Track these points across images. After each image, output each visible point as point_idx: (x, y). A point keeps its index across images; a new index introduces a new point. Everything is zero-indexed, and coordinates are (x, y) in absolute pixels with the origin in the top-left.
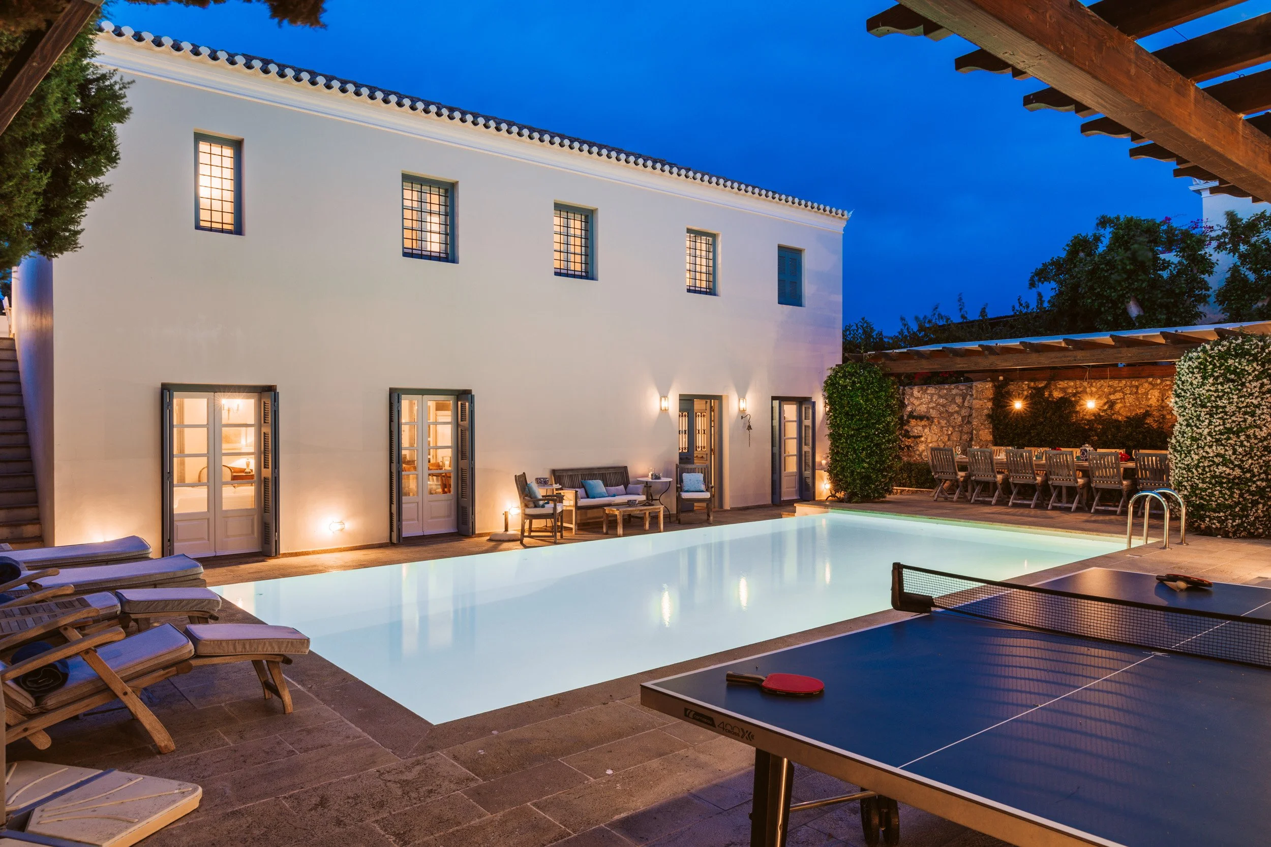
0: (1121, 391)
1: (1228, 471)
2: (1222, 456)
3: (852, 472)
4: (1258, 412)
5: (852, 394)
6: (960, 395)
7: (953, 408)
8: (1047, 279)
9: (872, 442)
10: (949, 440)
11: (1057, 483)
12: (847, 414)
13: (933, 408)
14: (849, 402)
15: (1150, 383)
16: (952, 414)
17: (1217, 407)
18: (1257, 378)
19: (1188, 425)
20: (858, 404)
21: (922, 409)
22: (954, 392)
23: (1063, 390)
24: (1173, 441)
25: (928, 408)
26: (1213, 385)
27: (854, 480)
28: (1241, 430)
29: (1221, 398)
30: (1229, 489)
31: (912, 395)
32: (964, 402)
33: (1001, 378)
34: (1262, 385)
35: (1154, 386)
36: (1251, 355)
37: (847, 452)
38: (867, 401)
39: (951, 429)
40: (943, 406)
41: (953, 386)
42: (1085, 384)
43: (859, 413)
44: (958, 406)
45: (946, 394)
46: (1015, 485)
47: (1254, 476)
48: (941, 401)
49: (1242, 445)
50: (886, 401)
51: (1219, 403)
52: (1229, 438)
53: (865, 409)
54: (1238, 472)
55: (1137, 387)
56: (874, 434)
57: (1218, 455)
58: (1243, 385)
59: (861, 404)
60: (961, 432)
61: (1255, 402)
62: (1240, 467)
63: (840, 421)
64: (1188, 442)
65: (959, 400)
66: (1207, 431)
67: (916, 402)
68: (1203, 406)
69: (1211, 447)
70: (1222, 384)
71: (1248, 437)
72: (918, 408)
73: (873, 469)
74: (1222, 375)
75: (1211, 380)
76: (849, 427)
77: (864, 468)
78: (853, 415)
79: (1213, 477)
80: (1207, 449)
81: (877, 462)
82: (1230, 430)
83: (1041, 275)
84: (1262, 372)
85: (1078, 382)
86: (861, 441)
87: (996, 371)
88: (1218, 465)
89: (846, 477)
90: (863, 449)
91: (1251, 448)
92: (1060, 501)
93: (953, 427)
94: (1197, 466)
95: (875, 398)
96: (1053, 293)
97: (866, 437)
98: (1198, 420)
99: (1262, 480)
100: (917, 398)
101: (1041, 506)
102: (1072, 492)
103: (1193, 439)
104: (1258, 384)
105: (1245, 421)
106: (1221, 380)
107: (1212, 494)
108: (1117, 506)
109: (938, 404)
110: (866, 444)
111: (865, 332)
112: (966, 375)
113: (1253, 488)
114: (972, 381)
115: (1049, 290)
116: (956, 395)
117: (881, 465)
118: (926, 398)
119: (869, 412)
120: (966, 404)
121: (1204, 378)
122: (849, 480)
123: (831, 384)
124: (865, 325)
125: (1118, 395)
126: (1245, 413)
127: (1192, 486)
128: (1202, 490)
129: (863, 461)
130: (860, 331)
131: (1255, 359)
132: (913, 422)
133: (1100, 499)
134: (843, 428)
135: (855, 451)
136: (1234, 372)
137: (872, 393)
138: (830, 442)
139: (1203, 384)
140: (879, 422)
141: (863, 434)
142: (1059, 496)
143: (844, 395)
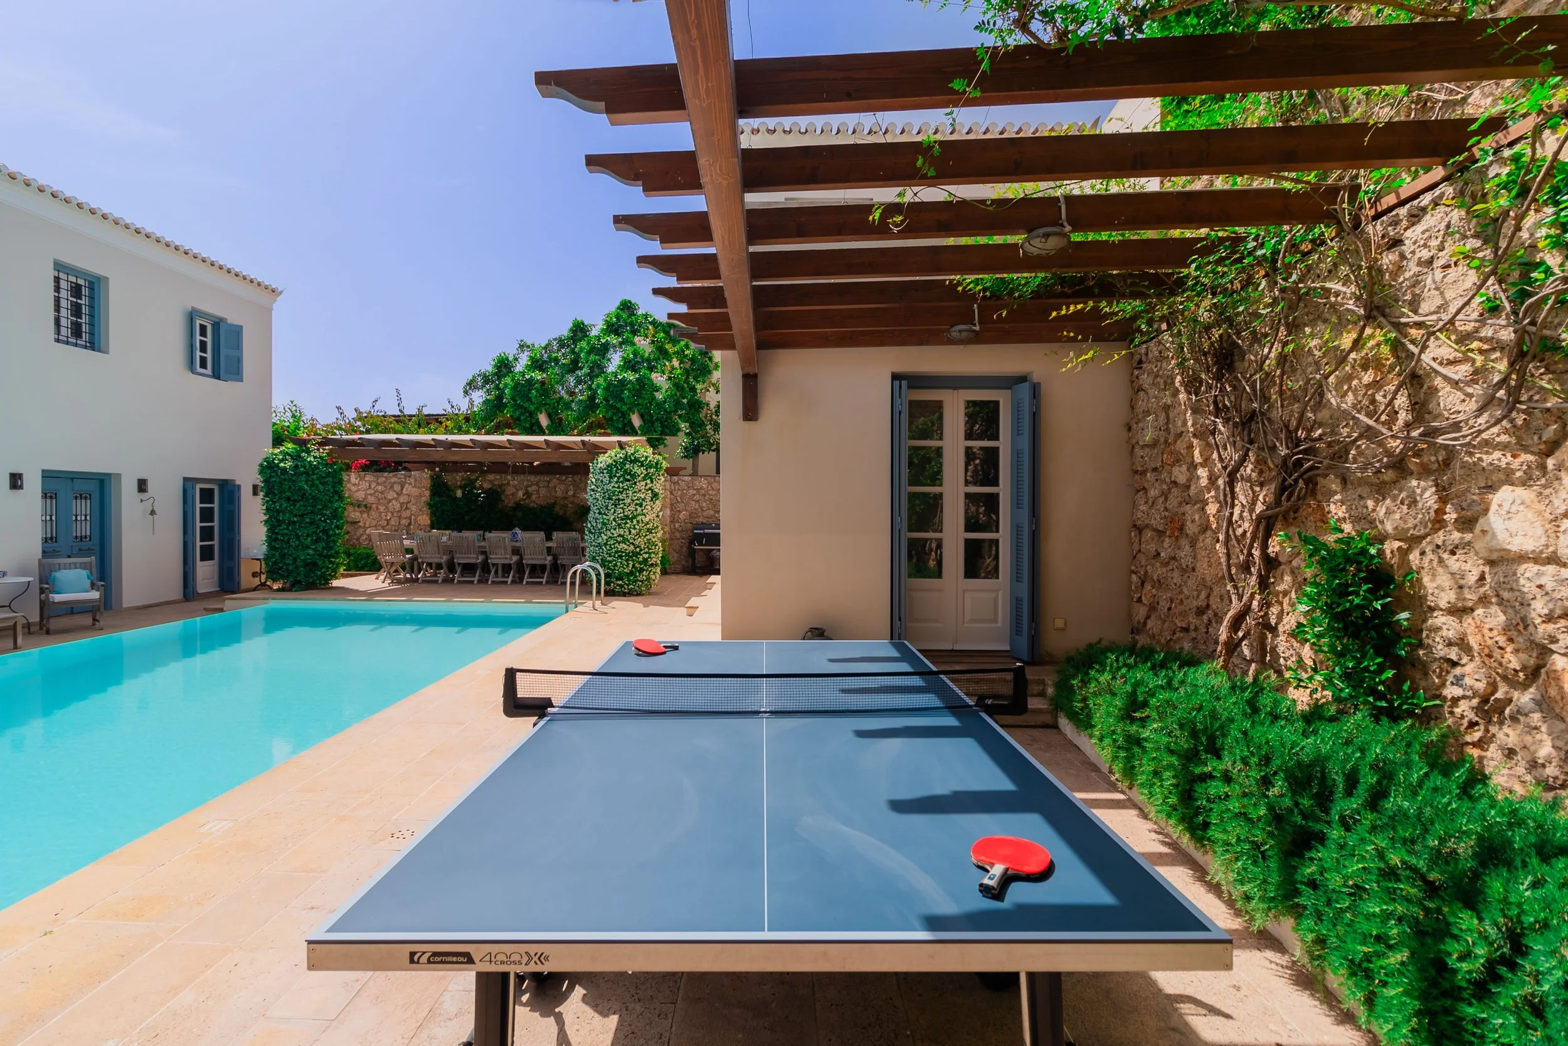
0: (537, 484)
1: (626, 547)
2: (622, 536)
3: (295, 560)
4: (644, 504)
5: (294, 478)
6: (399, 483)
7: (391, 495)
8: (477, 388)
9: (318, 527)
10: (388, 524)
11: (495, 562)
12: (288, 499)
13: (371, 494)
14: (290, 487)
15: (558, 479)
16: (390, 501)
17: (619, 500)
18: (644, 479)
19: (600, 513)
20: (301, 488)
21: (360, 495)
22: (393, 480)
23: (491, 482)
24: (589, 525)
25: (366, 495)
26: (617, 482)
27: (297, 567)
28: (634, 517)
29: (621, 492)
30: (627, 560)
31: (349, 481)
32: (402, 489)
33: (437, 469)
34: (646, 484)
35: (562, 482)
36: (639, 462)
37: (289, 540)
38: (312, 486)
39: (389, 514)
40: (382, 493)
41: (391, 475)
42: (509, 477)
43: (303, 498)
44: (397, 493)
45: (385, 482)
46: (459, 564)
47: (641, 550)
48: (380, 488)
49: (635, 529)
50: (333, 487)
51: (620, 497)
52: (626, 523)
53: (310, 494)
54: (632, 547)
55: (548, 482)
56: (320, 520)
57: (620, 536)
58: (635, 483)
59: (305, 490)
60: (400, 517)
61: (643, 496)
62: (633, 544)
63: (280, 506)
64: (599, 526)
65: (397, 488)
66: (613, 517)
67: (354, 489)
68: (610, 499)
69: (615, 529)
70: (622, 482)
71: (638, 522)
72: (357, 494)
73: (320, 555)
74: (622, 476)
75: (616, 479)
76: (291, 512)
77: (308, 555)
78: (295, 500)
79: (616, 552)
80: (612, 531)
81: (323, 548)
82: (627, 517)
83: (471, 385)
84: (646, 475)
85: (503, 476)
86: (305, 528)
87: (434, 463)
88: (619, 543)
89: (288, 565)
90: (308, 536)
91: (640, 530)
92: (497, 577)
93: (392, 513)
94: (606, 544)
95: (321, 483)
96: (481, 400)
97: (311, 523)
98: (607, 509)
99: (646, 553)
100: (354, 485)
101: (483, 581)
102: (507, 568)
103: (603, 523)
104: (643, 483)
105: (636, 510)
106: (621, 479)
107: (615, 565)
108: (543, 578)
109: (376, 491)
110: (311, 530)
111: (294, 416)
112: (404, 465)
113: (641, 559)
114: (410, 471)
115: (479, 397)
116: (395, 483)
117: (328, 551)
118: (364, 485)
119: (315, 498)
120: (404, 491)
121: (611, 477)
122: (291, 568)
123: (267, 467)
124: (294, 408)
125: (534, 488)
126: (636, 504)
127: (602, 559)
128: (611, 562)
129: (308, 547)
130: (289, 414)
131: (642, 465)
132: (351, 508)
133: (530, 573)
134: (284, 514)
135: (298, 537)
136: (629, 474)
137: (318, 479)
138: (266, 529)
139: (610, 482)
140: (325, 507)
141: (308, 520)
142: (496, 572)
143: (285, 480)
